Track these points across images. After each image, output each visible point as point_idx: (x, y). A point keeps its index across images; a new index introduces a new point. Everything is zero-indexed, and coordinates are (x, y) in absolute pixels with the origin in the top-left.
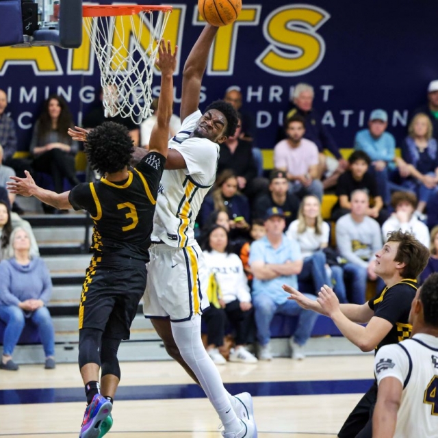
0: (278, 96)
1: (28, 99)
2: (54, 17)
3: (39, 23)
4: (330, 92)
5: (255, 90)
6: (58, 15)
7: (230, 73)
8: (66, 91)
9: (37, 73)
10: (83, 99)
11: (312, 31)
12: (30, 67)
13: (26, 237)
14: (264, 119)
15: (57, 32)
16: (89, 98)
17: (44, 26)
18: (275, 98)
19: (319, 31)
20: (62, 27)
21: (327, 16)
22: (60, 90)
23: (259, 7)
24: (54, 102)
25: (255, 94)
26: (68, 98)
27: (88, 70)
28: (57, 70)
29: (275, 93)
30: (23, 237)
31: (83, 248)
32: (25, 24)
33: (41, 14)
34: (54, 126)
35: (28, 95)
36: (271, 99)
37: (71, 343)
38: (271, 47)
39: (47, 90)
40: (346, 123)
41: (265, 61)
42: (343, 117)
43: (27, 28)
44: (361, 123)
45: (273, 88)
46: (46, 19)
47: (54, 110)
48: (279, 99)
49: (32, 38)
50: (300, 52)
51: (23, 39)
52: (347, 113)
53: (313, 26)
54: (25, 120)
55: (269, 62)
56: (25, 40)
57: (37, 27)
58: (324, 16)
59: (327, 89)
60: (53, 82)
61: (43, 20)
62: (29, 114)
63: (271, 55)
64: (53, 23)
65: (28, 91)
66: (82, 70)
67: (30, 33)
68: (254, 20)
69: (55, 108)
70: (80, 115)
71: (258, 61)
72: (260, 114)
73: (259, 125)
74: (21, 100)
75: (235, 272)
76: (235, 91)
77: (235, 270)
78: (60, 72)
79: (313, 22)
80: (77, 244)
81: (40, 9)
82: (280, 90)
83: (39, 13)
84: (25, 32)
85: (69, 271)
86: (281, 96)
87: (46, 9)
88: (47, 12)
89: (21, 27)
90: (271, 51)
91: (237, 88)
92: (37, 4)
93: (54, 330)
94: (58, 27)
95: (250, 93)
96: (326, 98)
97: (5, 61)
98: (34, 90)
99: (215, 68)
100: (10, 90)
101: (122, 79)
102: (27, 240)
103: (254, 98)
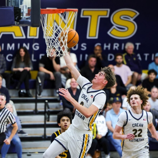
0: (117, 47)
1: (11, 49)
2: (28, 14)
3: (21, 17)
4: (139, 46)
5: (107, 45)
6: (30, 13)
7: (97, 38)
8: (27, 45)
9: (15, 37)
10: (34, 49)
11: (132, 20)
12: (11, 35)
13: (11, 107)
14: (111, 57)
15: (30, 20)
16: (36, 48)
17: (23, 18)
18: (116, 49)
19: (134, 20)
20: (32, 18)
21: (138, 13)
22: (24, 45)
23: (109, 10)
24: (22, 50)
25: (107, 46)
26: (28, 48)
27: (36, 36)
28: (23, 36)
29: (116, 46)
30: (10, 108)
31: (34, 112)
32: (15, 17)
33: (22, 13)
34: (23, 60)
35: (11, 47)
36: (114, 48)
37: (30, 153)
38: (114, 27)
39: (19, 45)
40: (146, 59)
41: (112, 32)
42: (145, 56)
43: (16, 19)
44: (153, 59)
45: (115, 44)
46: (25, 15)
47: (22, 54)
48: (117, 49)
49: (18, 23)
50: (126, 29)
51: (15, 23)
52: (146, 55)
53: (132, 18)
54: (10, 58)
55: (113, 33)
56: (15, 24)
57: (21, 18)
58: (136, 13)
59: (138, 44)
60: (21, 41)
61: (23, 15)
62: (11, 55)
63: (114, 30)
64: (27, 17)
65: (11, 45)
66: (34, 36)
67: (17, 21)
68: (107, 15)
69: (22, 53)
70: (33, 56)
71: (109, 33)
72: (109, 55)
73: (109, 59)
74: (8, 49)
75: (102, 123)
76: (98, 45)
77: (102, 122)
78: (24, 37)
79: (132, 16)
80: (32, 110)
81: (22, 11)
82: (118, 45)
83: (21, 12)
84: (15, 20)
85: (28, 122)
86: (118, 48)
87: (24, 11)
88: (24, 12)
89: (14, 18)
90: (114, 28)
91: (99, 44)
92: (20, 9)
93: (22, 147)
94: (30, 18)
95: (105, 46)
96: (137, 48)
97: (1, 32)
98: (13, 45)
99: (90, 35)
100: (3, 45)
101: (54, 40)
102: (12, 109)
103: (107, 48)
